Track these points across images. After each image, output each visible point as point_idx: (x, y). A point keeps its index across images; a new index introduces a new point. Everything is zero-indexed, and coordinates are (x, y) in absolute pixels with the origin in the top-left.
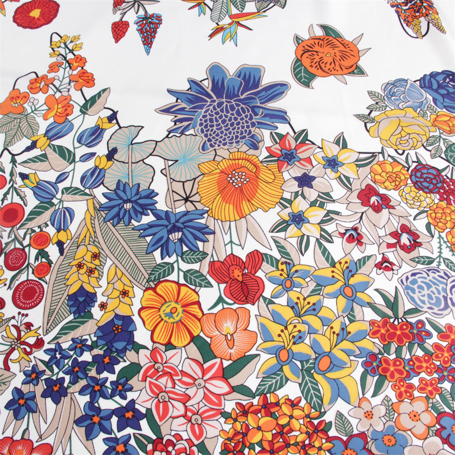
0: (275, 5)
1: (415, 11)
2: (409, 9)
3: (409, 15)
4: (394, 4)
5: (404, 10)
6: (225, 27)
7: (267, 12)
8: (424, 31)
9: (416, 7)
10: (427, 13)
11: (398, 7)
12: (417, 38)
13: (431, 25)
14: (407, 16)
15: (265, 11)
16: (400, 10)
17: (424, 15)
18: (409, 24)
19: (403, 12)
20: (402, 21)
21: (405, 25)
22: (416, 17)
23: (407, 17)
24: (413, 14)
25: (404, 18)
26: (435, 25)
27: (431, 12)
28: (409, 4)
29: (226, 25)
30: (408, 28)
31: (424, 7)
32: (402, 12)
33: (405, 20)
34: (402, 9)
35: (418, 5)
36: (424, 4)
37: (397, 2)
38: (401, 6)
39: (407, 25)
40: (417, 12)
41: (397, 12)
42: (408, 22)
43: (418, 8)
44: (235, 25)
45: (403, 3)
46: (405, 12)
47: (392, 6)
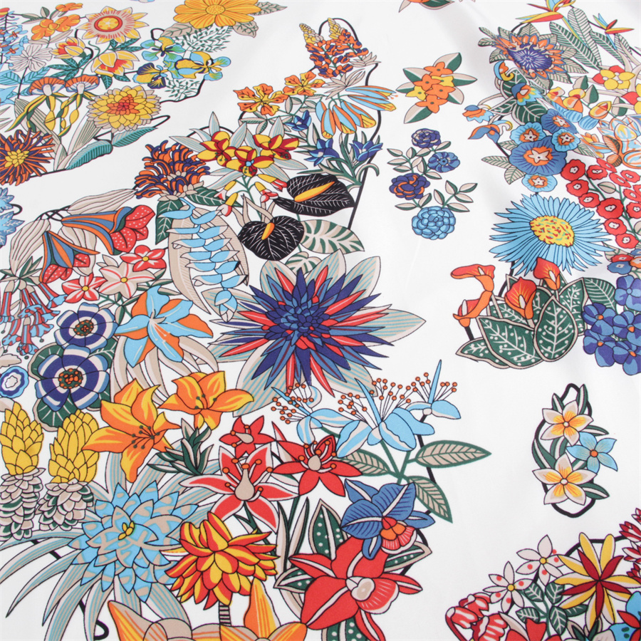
0: (512, 31)
1: (336, 47)
2: (344, 50)
3: (344, 42)
4: (363, 53)
5: (350, 48)
6: (562, 4)
7: (519, 24)
8: (326, 27)
9: (334, 51)
10: (320, 44)
11: (359, 51)
12: (334, 19)
13: (317, 32)
14: (346, 42)
15: (521, 24)
16: (356, 47)
17: (324, 42)
18: (344, 32)
19: (351, 46)
20: (352, 35)
21: (349, 30)
22: (335, 41)
23: (346, 40)
24: (338, 44)
25: (350, 38)
26: (312, 31)
27: (316, 45)
28: (343, 55)
29: (562, 7)
30: (346, 28)
31: (323, 50)
32: (353, 45)
33: (349, 36)
34: (353, 49)
35: (331, 53)
36: (323, 53)
37: (359, 56)
38: (355, 53)
39: (346, 31)
40: (333, 46)
41: (359, 44)
42: (345, 35)
43: (332, 50)
44: (551, 7)
45: (351, 57)
46: (349, 46)
47: (365, 50)
